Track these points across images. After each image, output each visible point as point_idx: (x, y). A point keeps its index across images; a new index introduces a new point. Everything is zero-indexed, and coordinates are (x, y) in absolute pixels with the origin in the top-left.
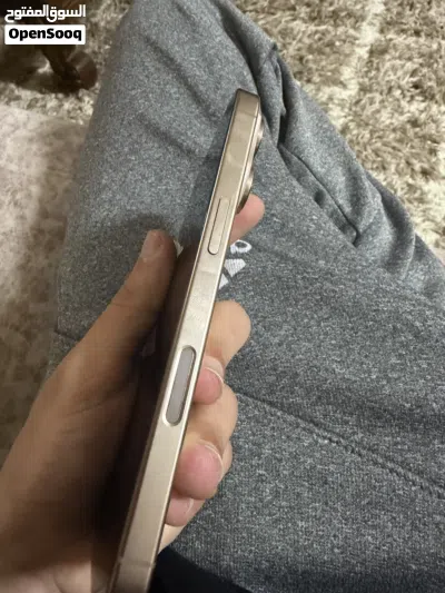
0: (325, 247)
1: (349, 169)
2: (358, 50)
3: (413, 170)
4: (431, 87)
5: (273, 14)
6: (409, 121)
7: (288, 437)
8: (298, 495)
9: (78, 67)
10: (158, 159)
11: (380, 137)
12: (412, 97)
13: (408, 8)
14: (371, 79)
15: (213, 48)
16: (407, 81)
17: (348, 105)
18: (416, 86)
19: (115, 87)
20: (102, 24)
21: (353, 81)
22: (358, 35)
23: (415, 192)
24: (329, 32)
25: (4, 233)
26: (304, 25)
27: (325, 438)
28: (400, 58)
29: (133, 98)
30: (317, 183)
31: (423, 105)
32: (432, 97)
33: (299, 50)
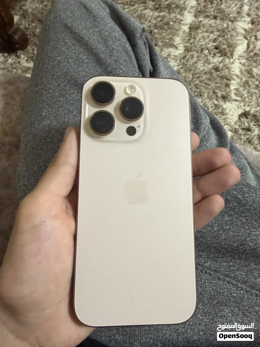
2: (183, 27)
3: (217, 96)
4: (224, 49)
5: (133, 6)
6: (213, 68)
9: (16, 37)
11: (198, 78)
12: (215, 54)
13: (210, 3)
14: (191, 44)
16: (211, 45)
17: (179, 59)
18: (216, 48)
20: (30, 10)
21: (181, 45)
22: (182, 19)
23: (219, 109)
24: (166, 17)
26: (152, 12)
28: (207, 32)
31: (221, 59)
32: (226, 55)
33: (149, 27)
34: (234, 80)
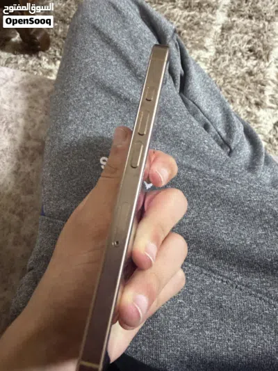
0: (215, 160)
1: (224, 109)
2: (214, 27)
3: (250, 103)
4: (260, 51)
5: (161, 4)
6: (247, 72)
7: (196, 279)
8: (204, 315)
9: (38, 38)
10: (105, 104)
11: (230, 82)
12: (248, 57)
13: (245, 1)
14: (223, 46)
15: (137, 32)
16: (245, 47)
17: (209, 62)
18: (251, 50)
19: (74, 56)
21: (212, 47)
22: (214, 18)
23: (252, 116)
24: (196, 16)
25: (3, 150)
26: (181, 11)
27: (218, 279)
28: (240, 32)
29: (87, 64)
30: (205, 118)
31: (255, 62)
32: (261, 57)
33: (178, 27)
34: (269, 85)
